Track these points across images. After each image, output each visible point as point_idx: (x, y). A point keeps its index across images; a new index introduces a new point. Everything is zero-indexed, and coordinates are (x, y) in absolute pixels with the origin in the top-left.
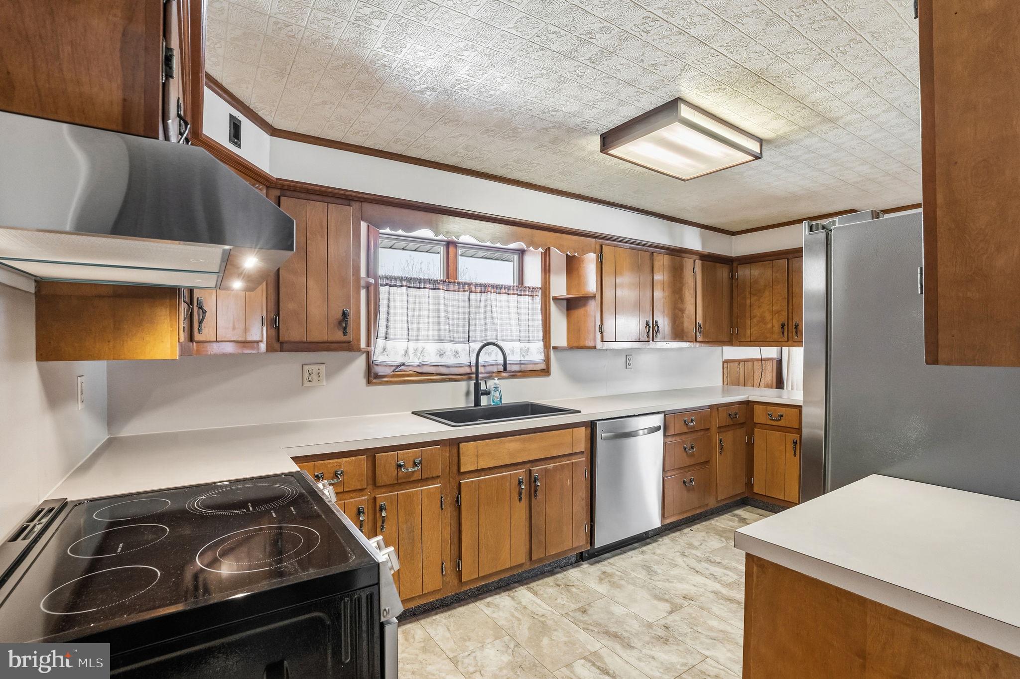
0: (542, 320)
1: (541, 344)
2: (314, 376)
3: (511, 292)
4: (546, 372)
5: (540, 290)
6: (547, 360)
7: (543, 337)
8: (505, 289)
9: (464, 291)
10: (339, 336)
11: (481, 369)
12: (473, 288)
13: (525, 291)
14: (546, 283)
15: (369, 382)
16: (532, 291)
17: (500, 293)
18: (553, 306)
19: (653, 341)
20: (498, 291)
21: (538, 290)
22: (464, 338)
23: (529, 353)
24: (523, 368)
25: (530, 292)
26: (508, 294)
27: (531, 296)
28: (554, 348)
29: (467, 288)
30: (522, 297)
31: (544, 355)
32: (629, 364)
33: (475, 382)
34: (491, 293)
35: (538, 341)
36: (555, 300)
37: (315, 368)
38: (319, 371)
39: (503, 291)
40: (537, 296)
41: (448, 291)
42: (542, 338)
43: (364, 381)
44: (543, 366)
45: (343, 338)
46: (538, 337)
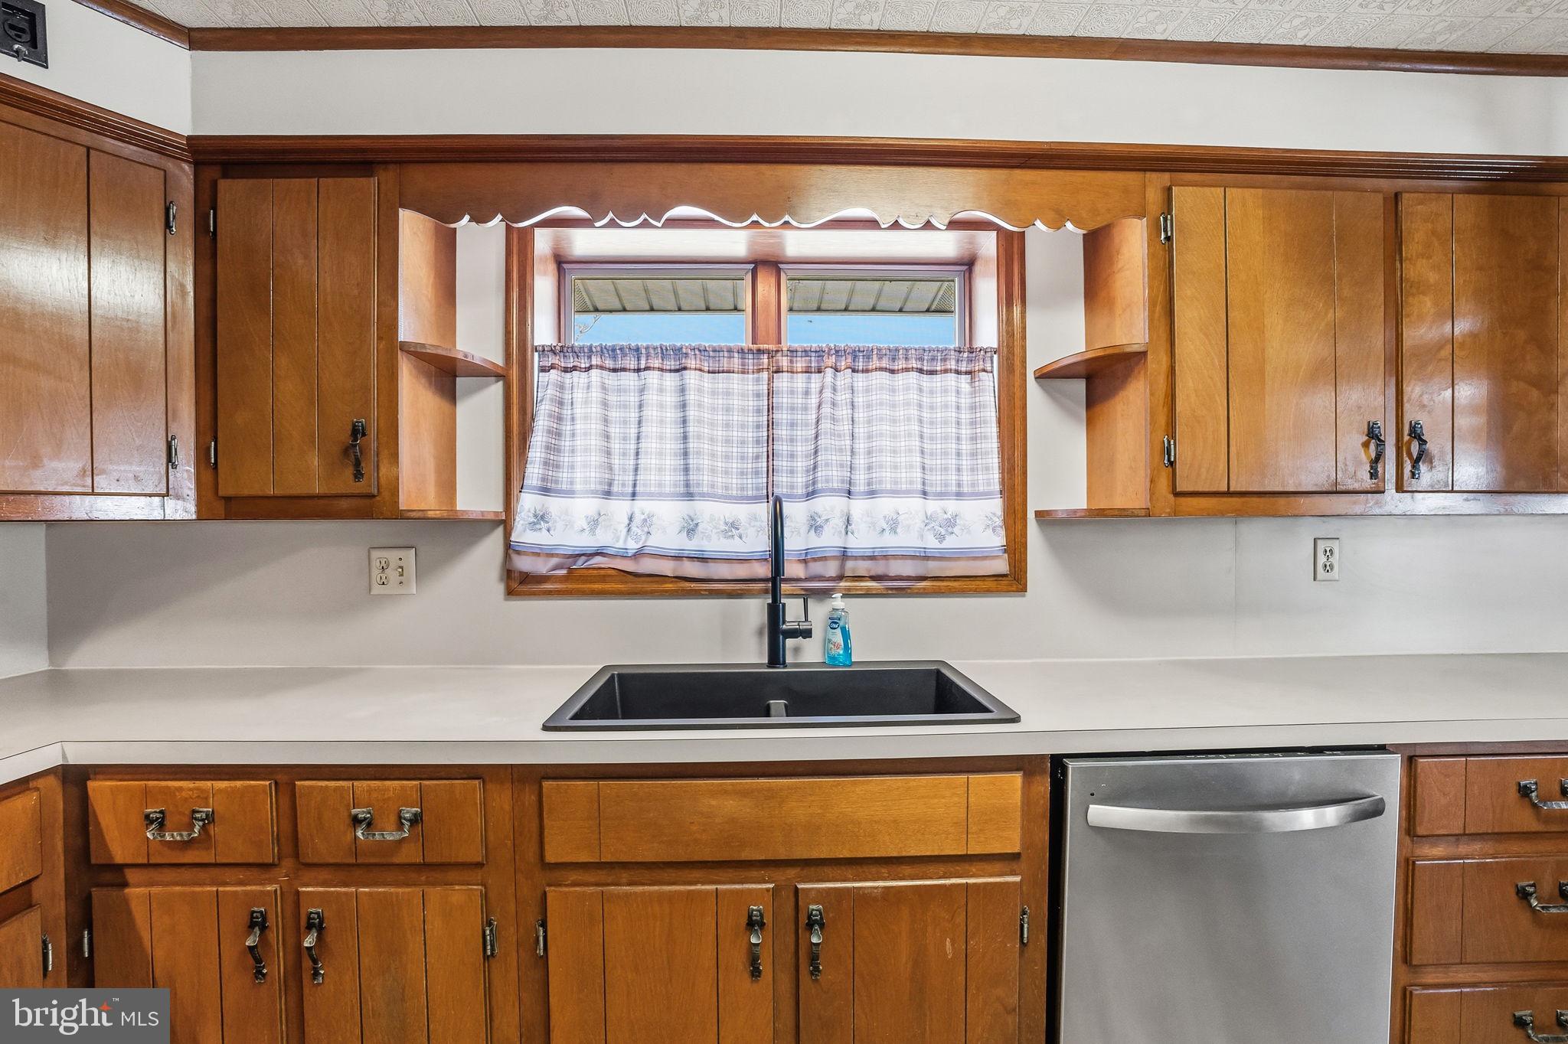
0: (1000, 436)
1: (995, 506)
2: (392, 574)
3: (901, 364)
4: (1014, 580)
5: (996, 357)
6: (1016, 549)
7: (1003, 482)
8: (880, 358)
9: (759, 371)
10: (344, 482)
11: (792, 569)
12: (784, 362)
13: (944, 360)
14: (1010, 334)
15: (510, 593)
16: (970, 361)
17: (867, 371)
18: (1034, 392)
19: (1400, 488)
20: (860, 365)
21: (989, 354)
22: (757, 489)
23: (956, 530)
24: (934, 568)
25: (964, 364)
26: (892, 372)
27: (967, 373)
28: (1039, 514)
29: (766, 361)
30: (938, 377)
31: (1003, 533)
32: (1328, 568)
33: (770, 601)
34: (837, 370)
35: (986, 495)
36: (1039, 380)
37: (393, 556)
38: (401, 563)
39: (875, 363)
40: (984, 370)
41: (714, 372)
42: (997, 487)
43: (501, 588)
44: (1001, 566)
45: (360, 487)
46: (989, 484)
